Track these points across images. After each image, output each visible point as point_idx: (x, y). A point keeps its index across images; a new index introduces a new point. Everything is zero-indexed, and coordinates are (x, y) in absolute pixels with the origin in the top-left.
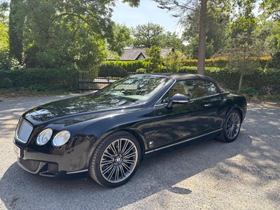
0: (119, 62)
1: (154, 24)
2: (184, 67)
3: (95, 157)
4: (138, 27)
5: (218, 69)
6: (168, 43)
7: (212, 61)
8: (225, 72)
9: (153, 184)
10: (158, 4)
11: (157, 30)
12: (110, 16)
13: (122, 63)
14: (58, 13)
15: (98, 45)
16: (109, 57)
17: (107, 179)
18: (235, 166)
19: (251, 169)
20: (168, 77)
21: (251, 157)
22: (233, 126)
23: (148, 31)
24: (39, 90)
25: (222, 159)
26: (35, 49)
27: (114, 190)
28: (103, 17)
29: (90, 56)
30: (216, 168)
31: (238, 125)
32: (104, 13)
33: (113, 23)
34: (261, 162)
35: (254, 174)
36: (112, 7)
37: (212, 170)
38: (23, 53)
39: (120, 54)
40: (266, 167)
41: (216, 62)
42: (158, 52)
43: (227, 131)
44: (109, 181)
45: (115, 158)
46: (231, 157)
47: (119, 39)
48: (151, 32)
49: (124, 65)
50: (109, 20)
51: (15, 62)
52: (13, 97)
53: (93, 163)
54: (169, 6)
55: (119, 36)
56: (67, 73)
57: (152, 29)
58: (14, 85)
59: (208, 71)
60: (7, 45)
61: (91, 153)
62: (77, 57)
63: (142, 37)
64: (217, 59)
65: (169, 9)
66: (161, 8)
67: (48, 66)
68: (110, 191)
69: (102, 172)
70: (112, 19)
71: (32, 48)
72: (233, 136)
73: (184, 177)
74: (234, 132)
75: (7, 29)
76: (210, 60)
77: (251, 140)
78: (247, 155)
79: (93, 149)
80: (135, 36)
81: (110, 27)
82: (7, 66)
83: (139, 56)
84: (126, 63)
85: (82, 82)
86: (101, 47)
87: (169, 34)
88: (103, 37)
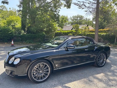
0: (64, 31)
1: (80, 15)
2: (89, 33)
3: (30, 70)
4: (73, 17)
5: (105, 34)
6: (86, 23)
7: (105, 30)
8: (109, 35)
9: (55, 83)
10: (78, 7)
11: (81, 17)
12: (59, 12)
13: (65, 31)
14: (38, 13)
15: (53, 25)
16: (58, 29)
17: (35, 79)
18: (97, 79)
19: (104, 81)
20: (68, 37)
21: (108, 75)
22: (102, 60)
23: (77, 18)
24: (30, 42)
25: (92, 75)
26: (30, 27)
27: (38, 84)
28: (55, 13)
29: (50, 29)
30: (87, 79)
31: (105, 59)
32: (56, 12)
33: (59, 15)
34: (111, 78)
35: (105, 83)
36: (59, 9)
37: (85, 79)
38: (26, 28)
39: (62, 28)
40: (113, 80)
41: (107, 31)
42: (78, 27)
43: (98, 62)
44: (36, 80)
45: (40, 71)
46: (98, 74)
47: (62, 22)
48: (79, 18)
49: (66, 32)
50: (58, 14)
51: (23, 32)
52: (20, 45)
53: (29, 72)
54: (83, 7)
55: (62, 20)
56: (41, 36)
57: (79, 17)
58: (22, 40)
59: (100, 35)
60: (21, 25)
61: (28, 68)
62: (45, 30)
63: (75, 21)
64: (108, 29)
65: (83, 8)
66: (79, 8)
67: (34, 33)
68: (36, 85)
69: (33, 76)
70: (59, 14)
71: (29, 26)
72: (102, 64)
73: (71, 81)
74: (103, 62)
75: (21, 19)
76: (104, 30)
77: (111, 67)
78: (106, 74)
79: (29, 66)
80: (72, 20)
81: (58, 17)
82: (20, 33)
83: (73, 28)
84: (66, 31)
85: (46, 39)
86: (55, 25)
87: (87, 19)
88: (55, 21)
